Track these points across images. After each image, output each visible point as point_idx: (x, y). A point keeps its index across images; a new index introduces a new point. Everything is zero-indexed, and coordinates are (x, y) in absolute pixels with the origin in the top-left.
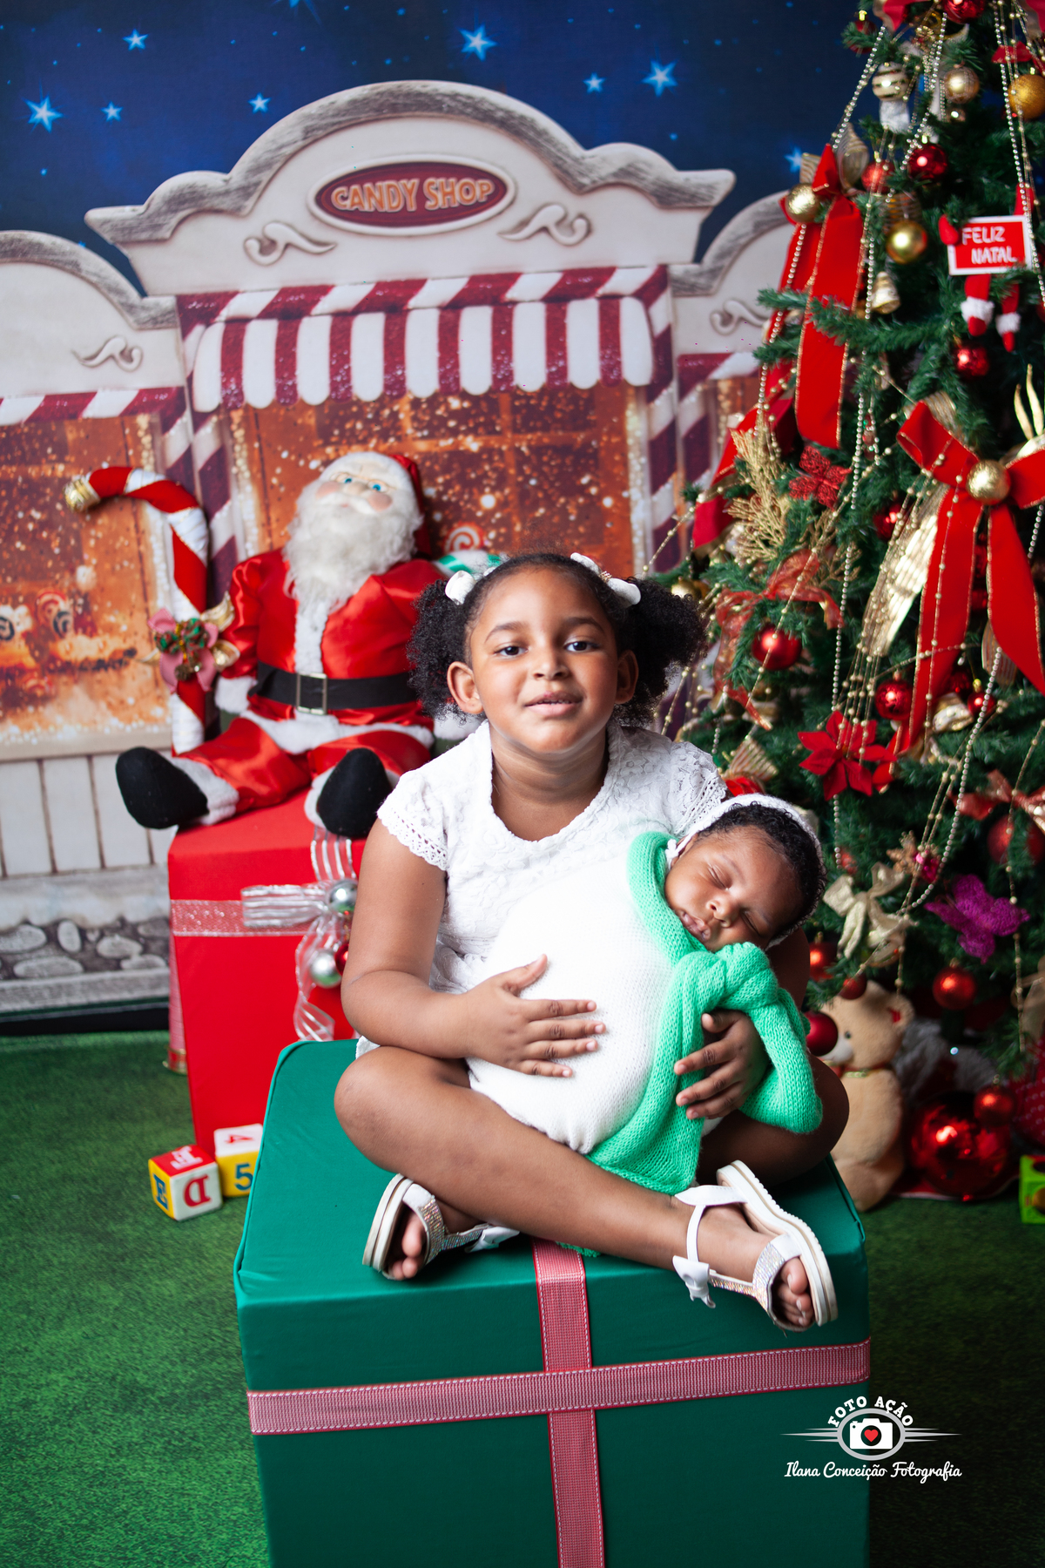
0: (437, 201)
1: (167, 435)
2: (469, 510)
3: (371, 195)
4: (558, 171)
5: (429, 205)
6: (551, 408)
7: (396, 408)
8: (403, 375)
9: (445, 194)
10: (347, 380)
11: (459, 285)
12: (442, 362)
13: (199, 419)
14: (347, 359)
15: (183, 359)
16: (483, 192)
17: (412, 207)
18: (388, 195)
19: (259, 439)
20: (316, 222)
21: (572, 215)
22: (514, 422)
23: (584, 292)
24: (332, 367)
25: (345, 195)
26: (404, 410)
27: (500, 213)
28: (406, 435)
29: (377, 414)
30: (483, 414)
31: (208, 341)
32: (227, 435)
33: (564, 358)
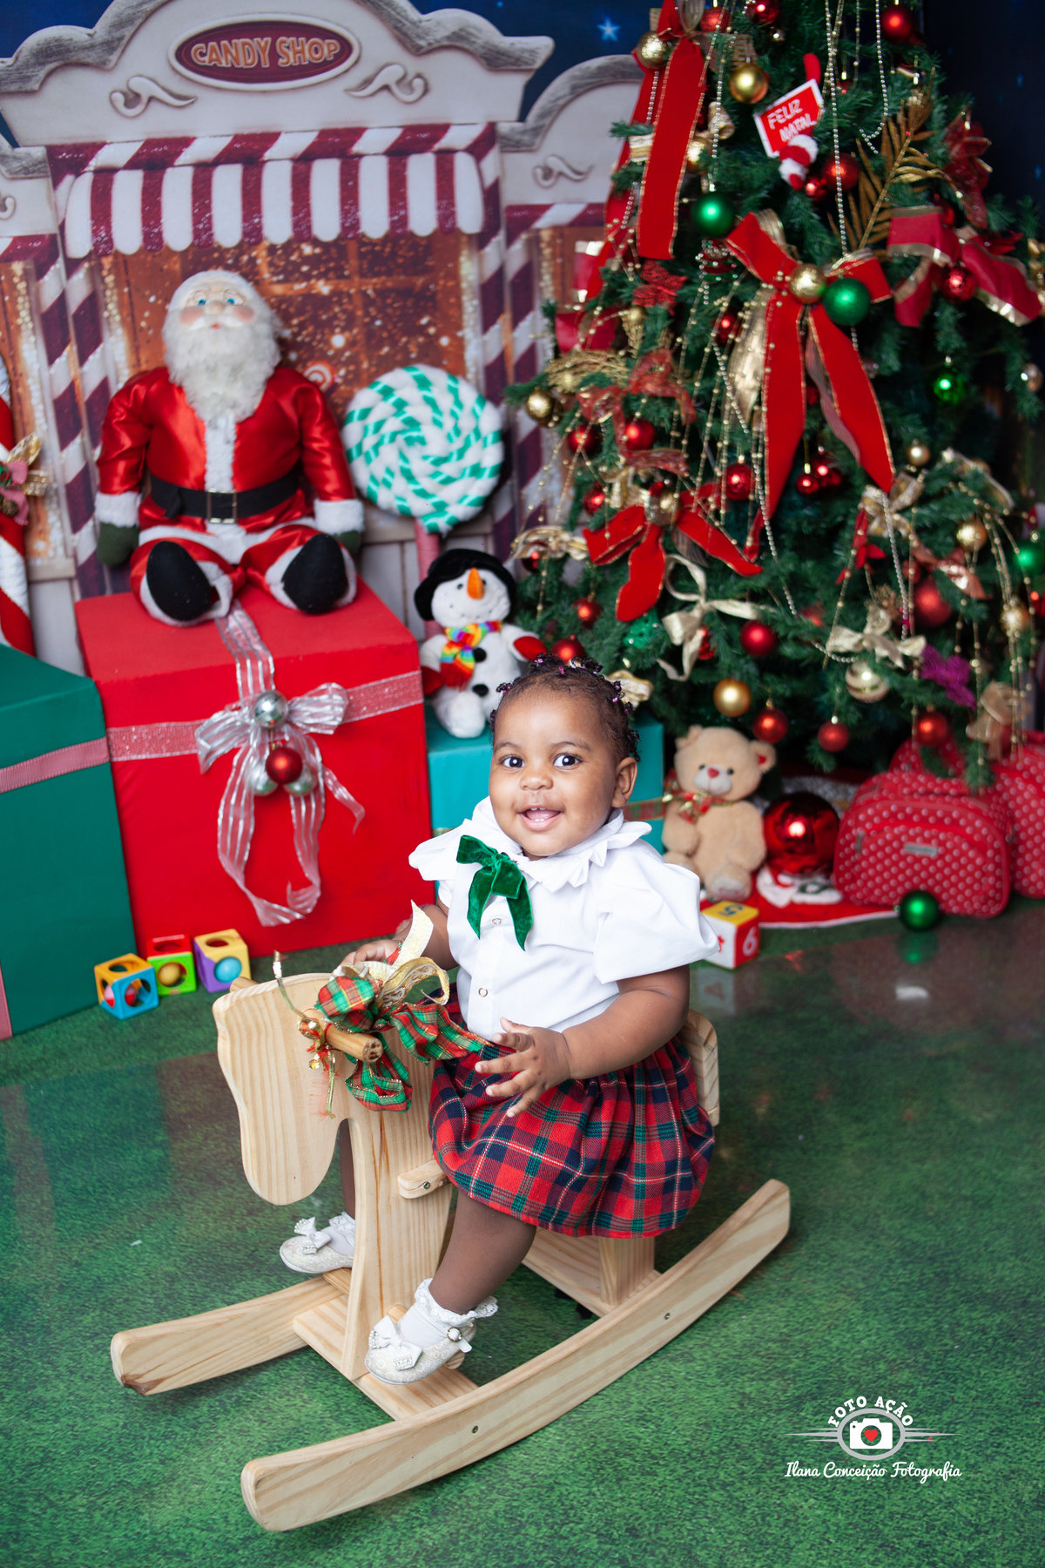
0: (288, 59)
1: (41, 281)
2: (321, 349)
3: (228, 52)
4: (397, 33)
5: (282, 63)
6: (393, 254)
7: (254, 254)
8: (260, 223)
9: (296, 53)
10: (209, 228)
11: (309, 139)
12: (295, 211)
13: (72, 265)
14: (208, 208)
15: (56, 208)
16: (330, 51)
17: (266, 65)
18: (244, 53)
19: (128, 284)
20: (178, 76)
21: (411, 75)
22: (361, 267)
23: (422, 147)
24: (194, 215)
25: (204, 52)
26: (261, 256)
27: (346, 71)
28: (264, 279)
29: (237, 258)
30: (333, 259)
31: (78, 190)
32: (98, 281)
33: (405, 207)
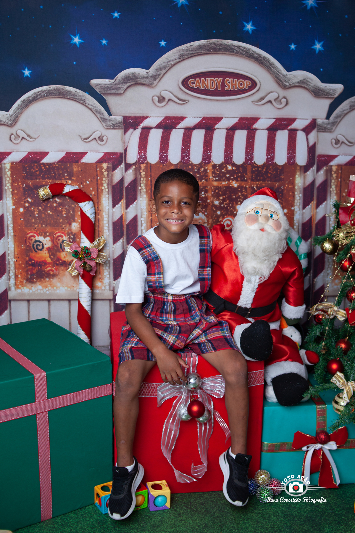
0: (229, 87)
1: (114, 172)
2: (232, 210)
3: (204, 83)
4: (277, 80)
5: (226, 88)
6: (267, 172)
7: (206, 168)
8: (210, 155)
9: (232, 85)
10: (188, 155)
11: (236, 120)
12: (226, 151)
13: (128, 166)
14: (189, 147)
15: (124, 142)
16: (247, 85)
17: (219, 89)
18: (210, 83)
19: (151, 177)
20: (182, 91)
21: (281, 97)
22: (252, 176)
23: (283, 128)
24: (182, 149)
25: (194, 82)
26: (209, 168)
27: (253, 94)
28: (210, 179)
29: (199, 169)
30: (240, 172)
31: (135, 136)
32: (138, 173)
33: (274, 152)
